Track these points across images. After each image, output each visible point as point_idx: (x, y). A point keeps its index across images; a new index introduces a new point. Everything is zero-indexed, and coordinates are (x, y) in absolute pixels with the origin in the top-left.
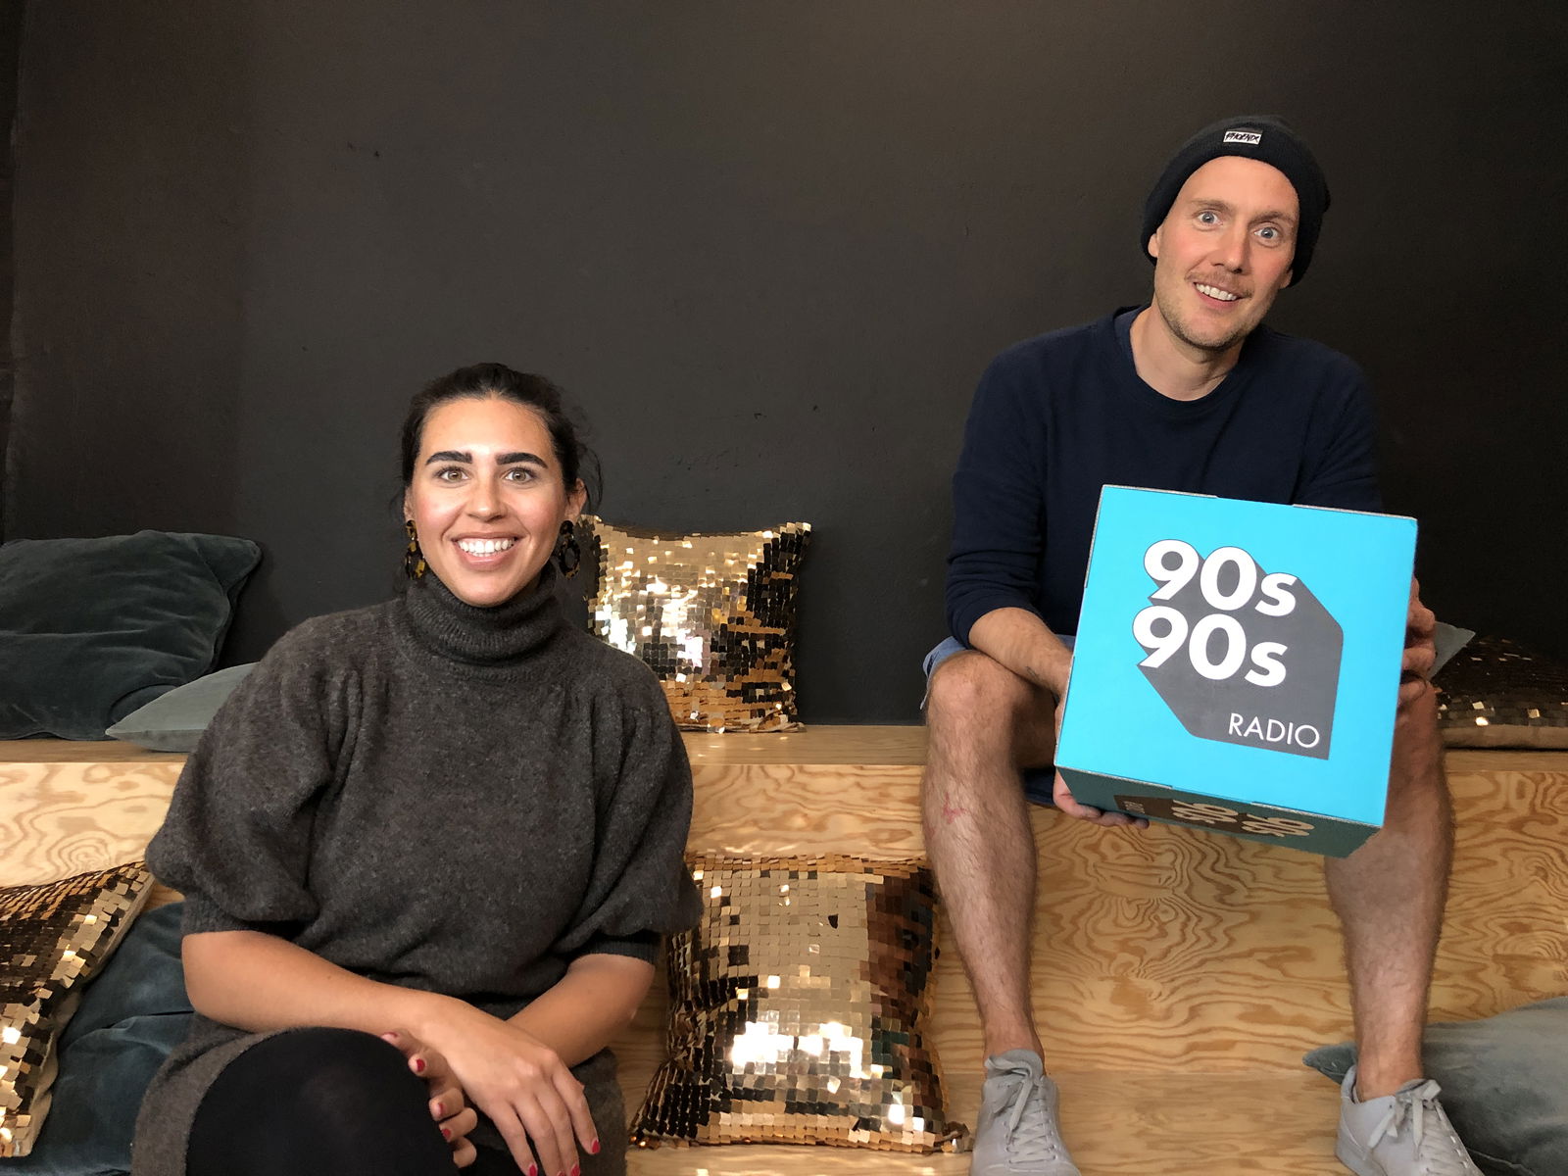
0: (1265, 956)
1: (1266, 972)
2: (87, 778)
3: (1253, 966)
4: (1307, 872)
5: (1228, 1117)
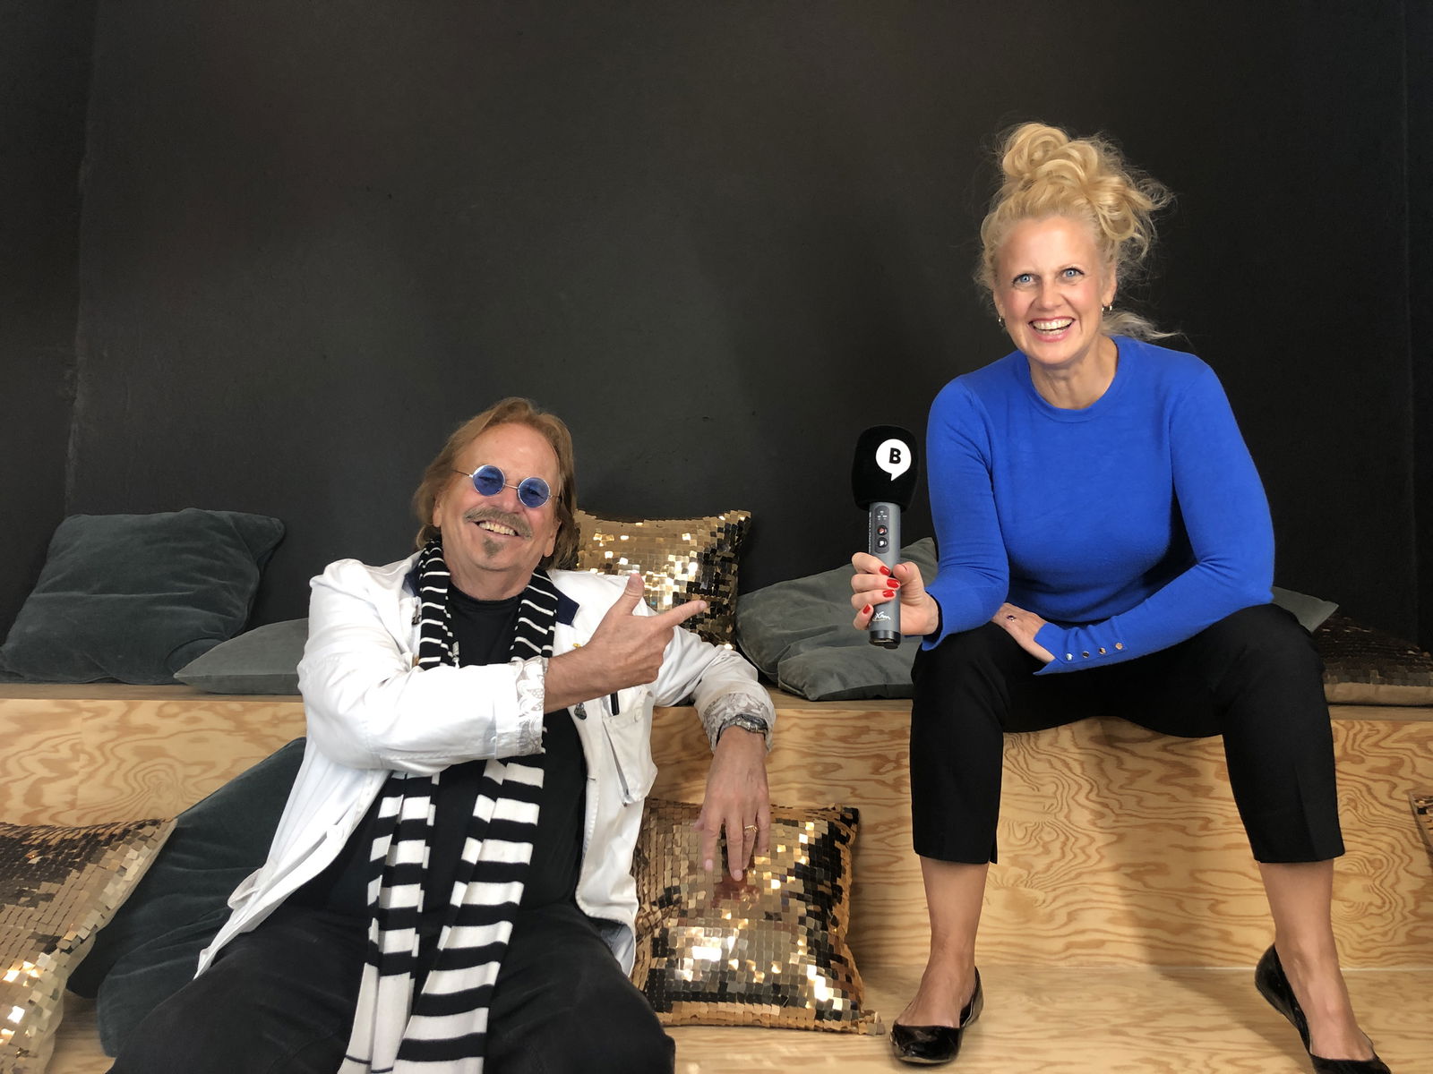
0: (1129, 870)
1: (1130, 884)
2: (160, 713)
3: (1119, 879)
4: (1163, 801)
5: (1100, 999)
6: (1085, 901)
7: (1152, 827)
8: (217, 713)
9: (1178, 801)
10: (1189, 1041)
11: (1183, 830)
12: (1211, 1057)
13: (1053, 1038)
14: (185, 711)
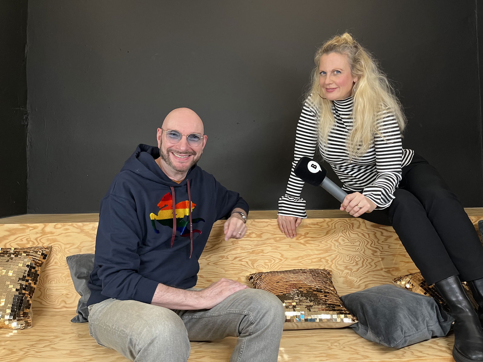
0: (386, 270)
2: (55, 227)
11: (405, 256)
14: (64, 226)
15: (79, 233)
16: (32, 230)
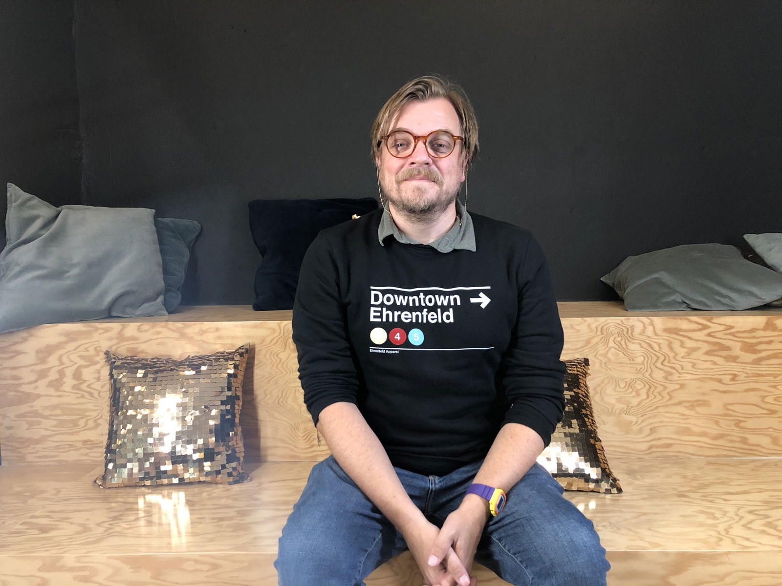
0: (687, 405)
1: (687, 412)
3: (681, 409)
4: (708, 365)
5: (670, 477)
6: (661, 422)
7: (701, 380)
8: (170, 329)
9: (717, 365)
10: (725, 500)
11: (720, 381)
12: (738, 510)
13: (644, 499)
14: (153, 328)
15: (177, 339)
16: (104, 333)
